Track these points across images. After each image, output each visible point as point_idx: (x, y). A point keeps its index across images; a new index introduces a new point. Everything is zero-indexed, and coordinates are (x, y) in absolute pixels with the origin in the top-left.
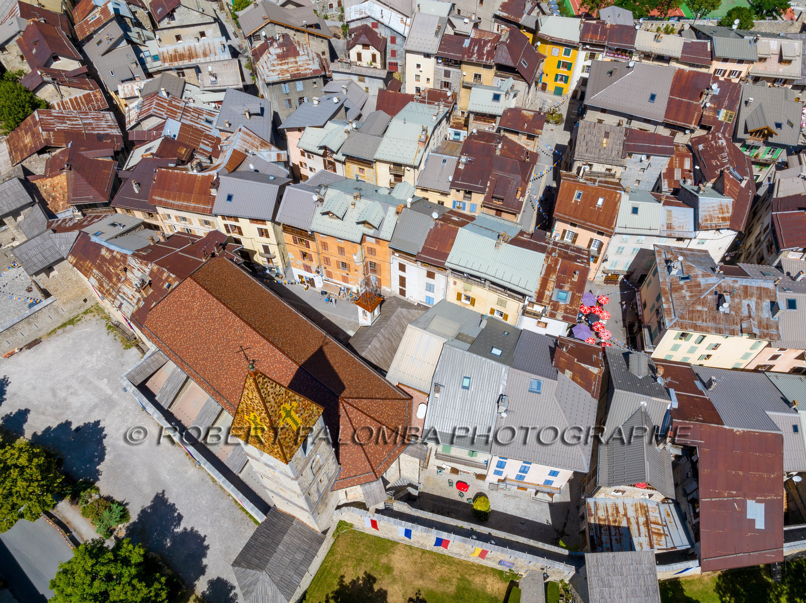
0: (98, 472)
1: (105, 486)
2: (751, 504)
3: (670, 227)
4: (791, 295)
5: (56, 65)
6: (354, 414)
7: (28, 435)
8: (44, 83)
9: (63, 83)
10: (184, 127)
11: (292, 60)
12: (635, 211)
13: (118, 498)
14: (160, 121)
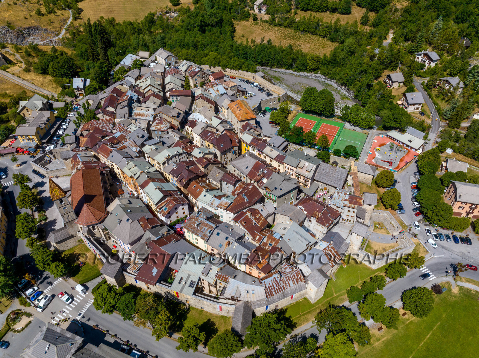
0: (48, 209)
1: (47, 213)
2: (155, 268)
3: (212, 204)
4: (219, 232)
5: (108, 109)
6: (87, 208)
7: (42, 196)
8: (100, 113)
9: (105, 114)
10: (122, 135)
11: (160, 125)
12: (205, 196)
13: (47, 216)
14: (116, 131)
